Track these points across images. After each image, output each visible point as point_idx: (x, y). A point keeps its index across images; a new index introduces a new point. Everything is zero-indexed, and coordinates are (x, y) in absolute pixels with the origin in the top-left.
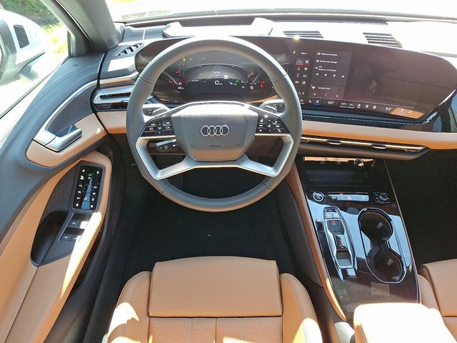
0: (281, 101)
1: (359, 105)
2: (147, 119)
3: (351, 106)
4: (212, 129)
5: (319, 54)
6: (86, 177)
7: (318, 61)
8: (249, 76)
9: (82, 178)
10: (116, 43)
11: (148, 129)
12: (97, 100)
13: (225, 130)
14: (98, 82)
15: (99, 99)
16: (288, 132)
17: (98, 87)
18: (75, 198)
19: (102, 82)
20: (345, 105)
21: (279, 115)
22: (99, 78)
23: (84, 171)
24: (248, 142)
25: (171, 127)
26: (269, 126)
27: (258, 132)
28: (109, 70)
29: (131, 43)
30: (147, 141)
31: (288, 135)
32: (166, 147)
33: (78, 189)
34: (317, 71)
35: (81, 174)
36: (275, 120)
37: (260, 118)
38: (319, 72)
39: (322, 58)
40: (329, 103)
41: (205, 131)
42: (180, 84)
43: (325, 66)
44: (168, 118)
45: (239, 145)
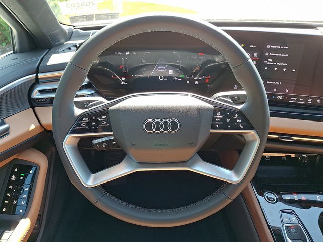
0: (243, 92)
1: (310, 100)
2: (78, 112)
3: (302, 101)
4: (158, 123)
5: (269, 47)
6: (18, 177)
7: (267, 54)
8: (194, 71)
9: (13, 178)
10: (62, 41)
11: (79, 125)
12: (36, 95)
13: (174, 125)
14: (37, 76)
15: (38, 94)
16: (252, 128)
17: (37, 81)
18: (3, 202)
19: (40, 75)
20: (294, 100)
21: (239, 107)
22: (37, 72)
23: (16, 170)
24: (201, 140)
25: (108, 122)
26: (228, 120)
27: (213, 127)
28: (49, 64)
29: (77, 42)
30: (78, 139)
31: (253, 132)
32: (104, 145)
33: (8, 190)
34: (266, 65)
35: (13, 173)
36: (235, 113)
37: (215, 111)
38: (269, 66)
39: (271, 50)
40: (278, 97)
41: (149, 126)
42: (124, 79)
43: (274, 59)
44: (105, 112)
45: (192, 144)
